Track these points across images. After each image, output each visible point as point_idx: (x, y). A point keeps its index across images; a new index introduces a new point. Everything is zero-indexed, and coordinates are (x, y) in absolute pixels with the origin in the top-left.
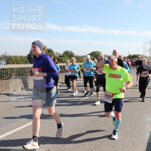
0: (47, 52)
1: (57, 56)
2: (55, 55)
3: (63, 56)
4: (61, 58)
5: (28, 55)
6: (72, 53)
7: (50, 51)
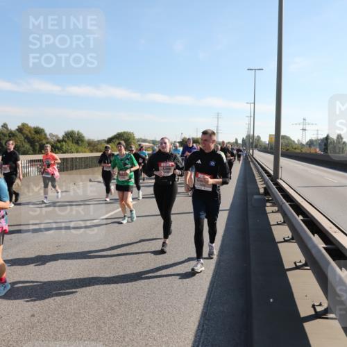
0: (33, 132)
1: (52, 140)
2: (48, 139)
4: (59, 145)
6: (81, 135)
7: (38, 131)
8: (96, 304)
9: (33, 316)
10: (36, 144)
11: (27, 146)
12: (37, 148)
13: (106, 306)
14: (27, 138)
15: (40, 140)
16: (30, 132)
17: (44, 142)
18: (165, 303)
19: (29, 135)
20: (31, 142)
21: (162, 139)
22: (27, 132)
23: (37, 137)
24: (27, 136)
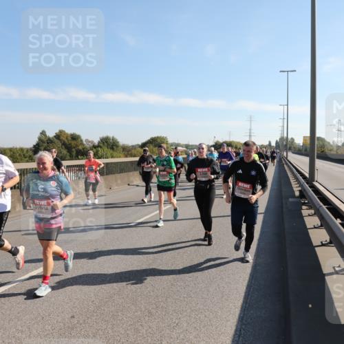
0: (70, 139)
1: (88, 146)
2: (84, 145)
3: (98, 146)
4: (95, 150)
5: (34, 146)
6: (116, 140)
7: (75, 137)
8: (133, 307)
9: (73, 317)
10: (74, 150)
11: (65, 152)
12: (74, 153)
13: (143, 309)
14: (64, 144)
15: (77, 146)
16: (67, 138)
17: (80, 148)
18: (202, 307)
19: (66, 141)
20: (68, 148)
21: (200, 144)
22: (64, 139)
23: (73, 143)
24: (64, 142)
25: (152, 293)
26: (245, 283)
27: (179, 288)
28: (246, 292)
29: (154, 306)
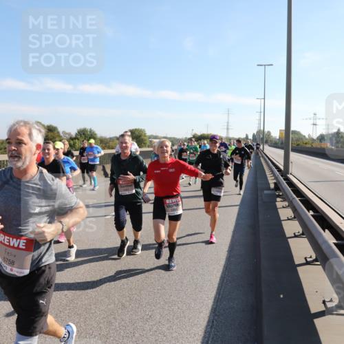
0: (47, 130)
2: (60, 136)
3: (76, 138)
4: (72, 143)
6: (93, 133)
7: (51, 129)
15: (54, 137)
17: (58, 139)
23: (50, 135)
25: (126, 286)
26: (219, 275)
27: (153, 280)
28: (219, 284)
29: (128, 299)
